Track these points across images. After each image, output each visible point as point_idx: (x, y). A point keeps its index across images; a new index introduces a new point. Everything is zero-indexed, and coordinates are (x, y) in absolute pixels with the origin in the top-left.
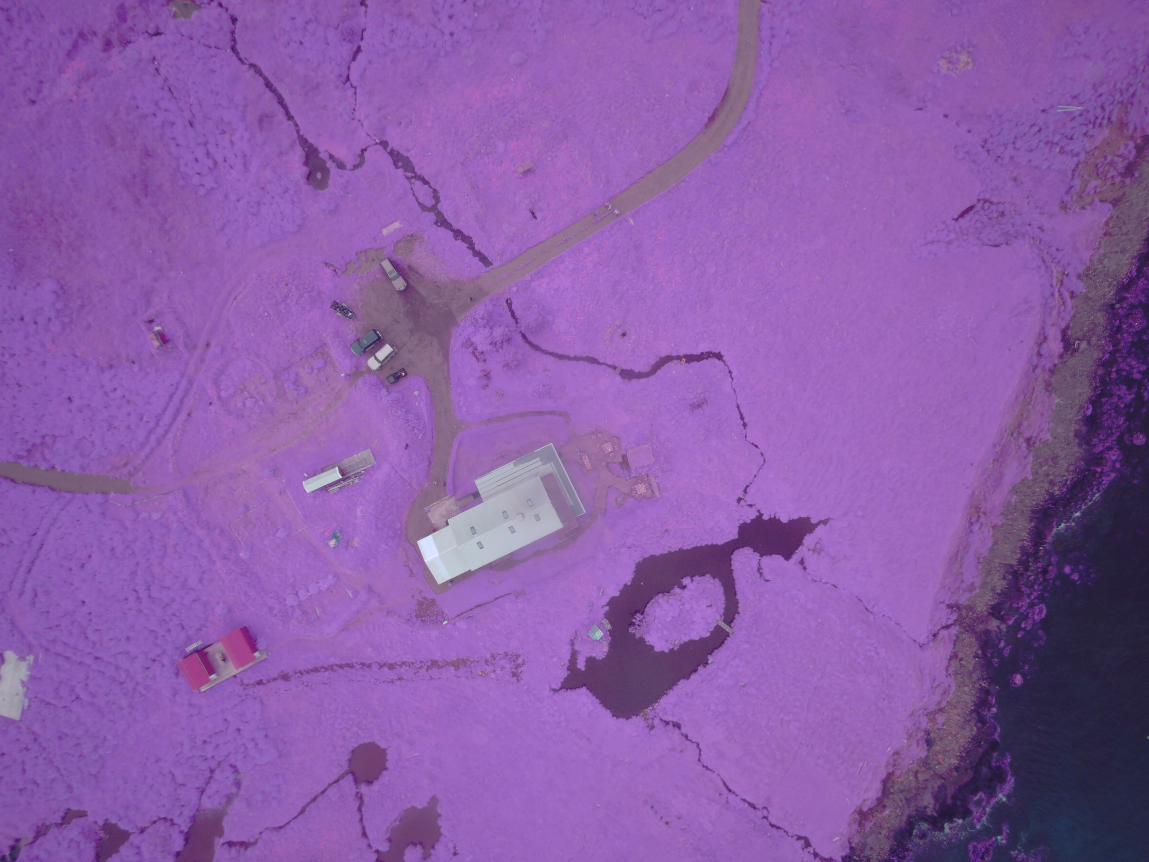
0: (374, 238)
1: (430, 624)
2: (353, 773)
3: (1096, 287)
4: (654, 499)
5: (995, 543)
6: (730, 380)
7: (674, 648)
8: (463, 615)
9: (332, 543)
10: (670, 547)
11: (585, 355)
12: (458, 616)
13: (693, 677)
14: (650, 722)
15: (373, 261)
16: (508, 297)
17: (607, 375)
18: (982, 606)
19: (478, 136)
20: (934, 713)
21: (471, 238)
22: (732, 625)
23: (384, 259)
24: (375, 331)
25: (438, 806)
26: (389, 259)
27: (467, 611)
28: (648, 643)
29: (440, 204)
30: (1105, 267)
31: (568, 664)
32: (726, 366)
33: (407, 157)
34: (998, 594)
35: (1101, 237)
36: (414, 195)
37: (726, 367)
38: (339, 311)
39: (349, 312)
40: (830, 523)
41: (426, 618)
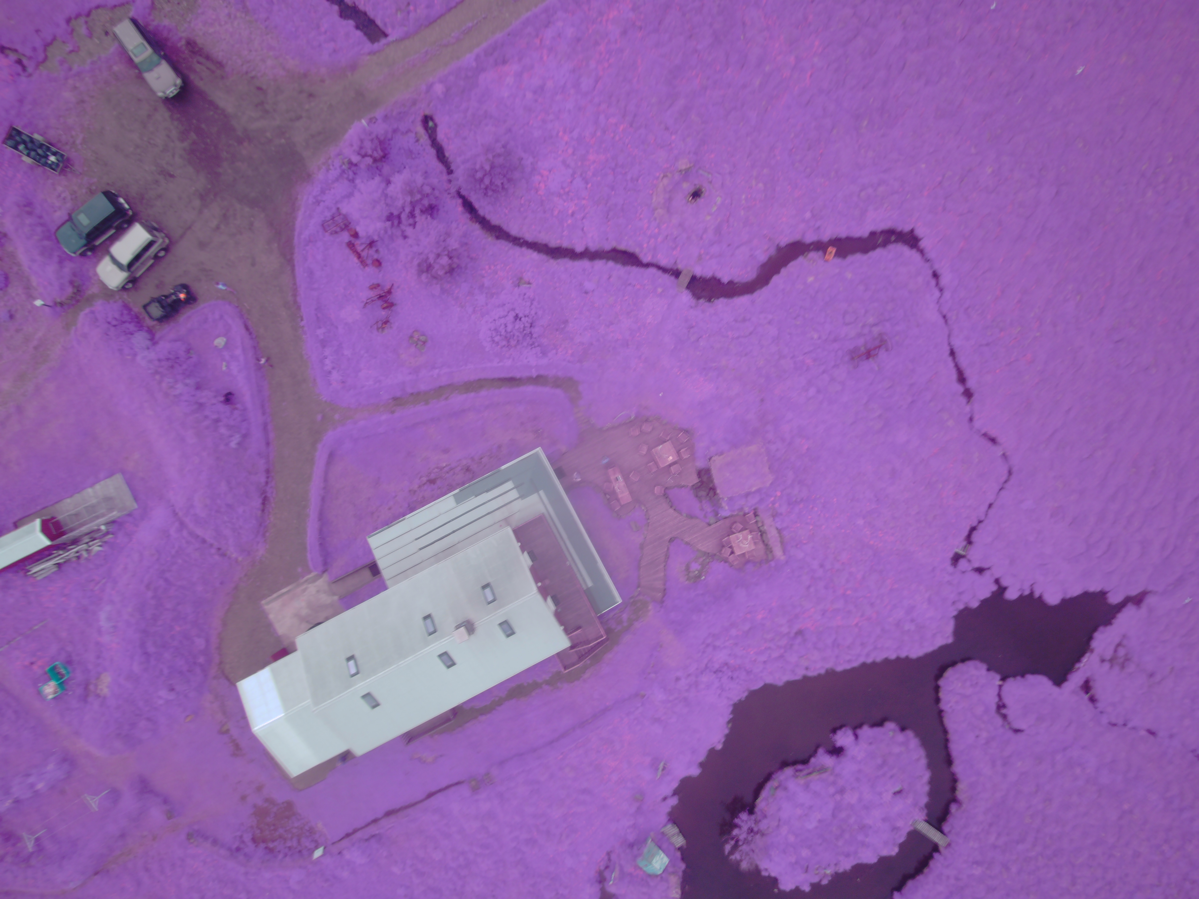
1: (286, 855)
4: (773, 564)
6: (937, 294)
9: (50, 689)
10: (807, 669)
11: (608, 247)
12: (347, 836)
16: (427, 113)
17: (660, 290)
22: (946, 828)
24: (110, 196)
26: (134, 22)
27: (368, 825)
28: (764, 874)
32: (928, 261)
38: (26, 152)
39: (49, 154)
40: (1150, 600)
41: (276, 843)
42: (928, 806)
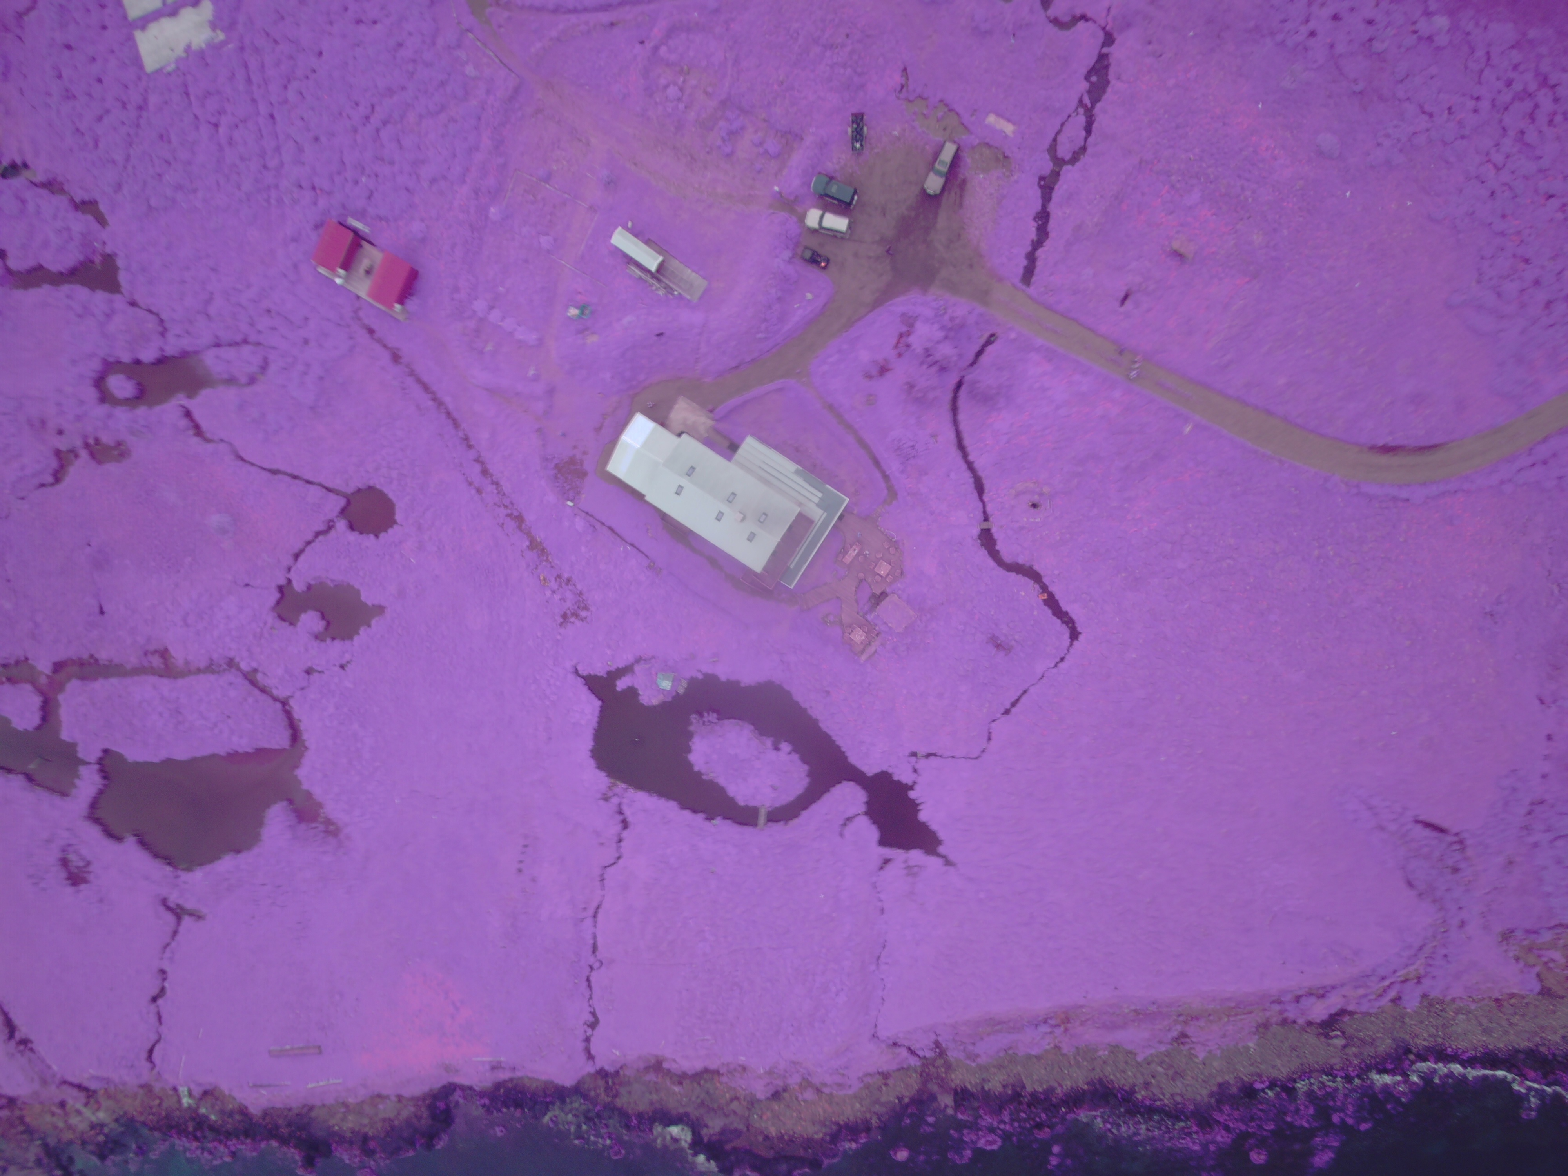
0: (975, 110)
1: (558, 487)
2: (349, 503)
3: (1422, 1022)
4: (856, 658)
5: (1038, 1058)
6: (1053, 665)
7: (703, 775)
8: (591, 519)
9: (573, 312)
10: (811, 707)
11: (982, 474)
12: (587, 513)
13: (687, 814)
14: (610, 794)
15: (945, 129)
16: (997, 334)
17: (972, 516)
18: (957, 1078)
19: (1190, 159)
20: (810, 1084)
21: (1047, 237)
22: (770, 824)
23: (955, 142)
24: (855, 192)
25: (377, 619)
26: (958, 149)
27: (598, 521)
28: (690, 743)
29: (1069, 167)
30: (1454, 1020)
31: (613, 668)
32: (1068, 650)
33: (1108, 82)
34: (983, 1088)
35: (1490, 998)
36: (1062, 125)
37: (1066, 651)
38: (854, 130)
39: (860, 142)
40: (951, 869)
41: (561, 478)
42: (776, 808)
